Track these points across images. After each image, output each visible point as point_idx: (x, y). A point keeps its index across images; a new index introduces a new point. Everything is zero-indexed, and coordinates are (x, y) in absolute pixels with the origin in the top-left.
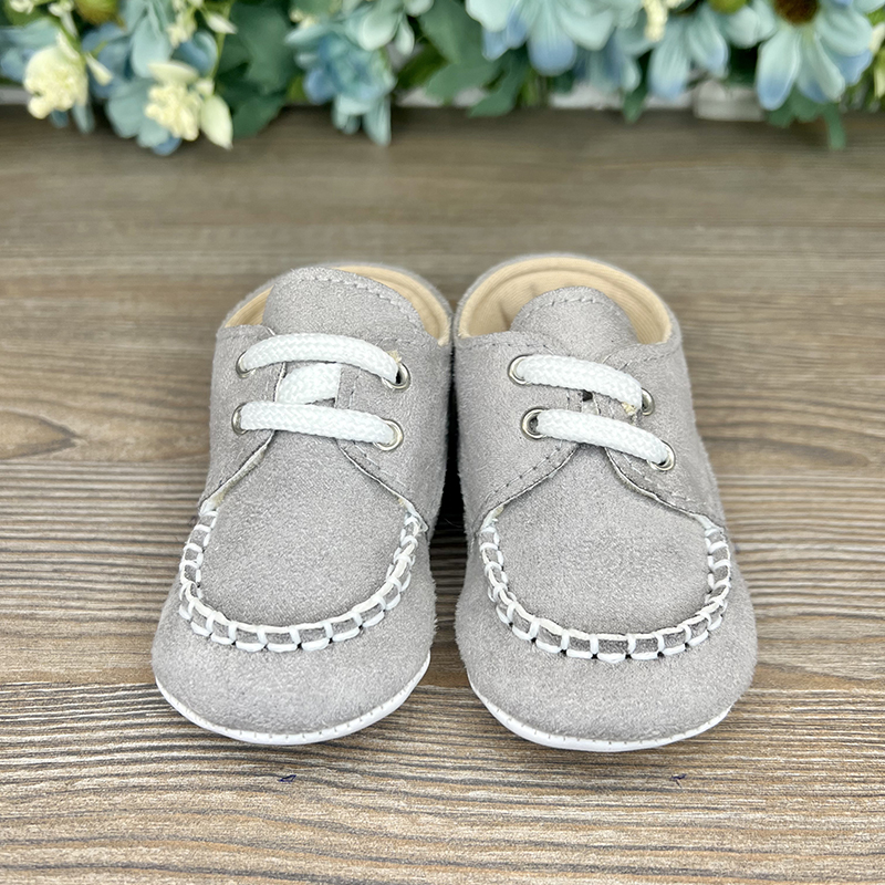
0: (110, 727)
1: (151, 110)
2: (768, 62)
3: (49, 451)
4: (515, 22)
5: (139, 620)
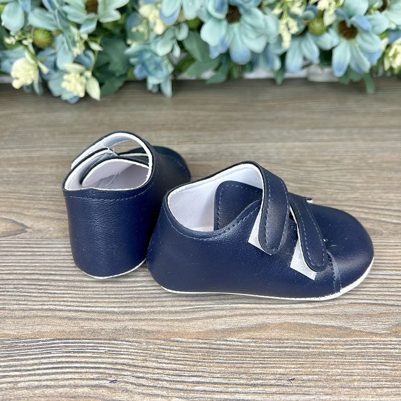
0: (35, 359)
1: (64, 85)
2: (336, 56)
3: (15, 234)
4: (222, 42)
5: (51, 310)
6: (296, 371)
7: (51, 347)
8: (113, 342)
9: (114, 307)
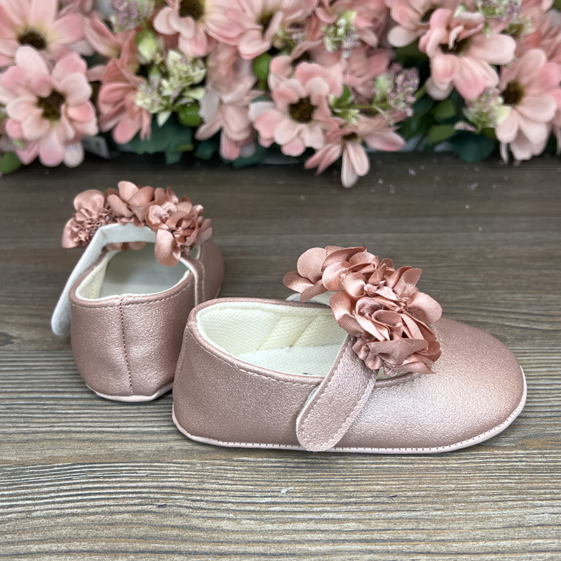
0: (51, 486)
5: (64, 432)
6: (398, 488)
7: (71, 473)
8: (156, 464)
9: (153, 427)
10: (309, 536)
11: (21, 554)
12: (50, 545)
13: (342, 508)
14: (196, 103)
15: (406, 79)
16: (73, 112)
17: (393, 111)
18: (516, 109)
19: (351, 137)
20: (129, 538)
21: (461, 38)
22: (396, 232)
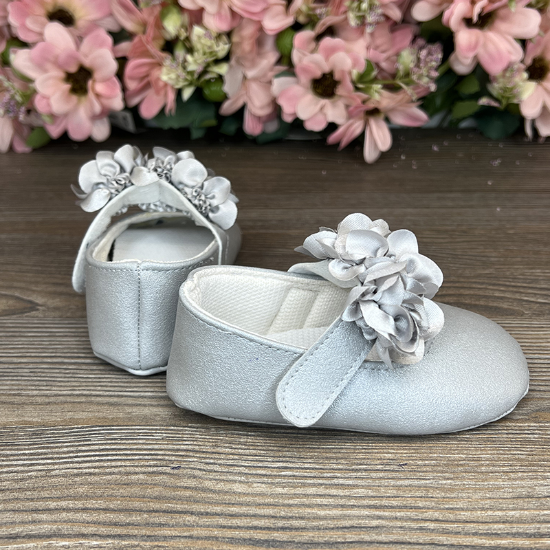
0: (70, 446)
3: (22, 313)
5: (85, 395)
6: (409, 457)
7: (91, 434)
8: (173, 428)
10: (319, 501)
11: (40, 510)
12: (67, 502)
13: (352, 474)
14: (220, 78)
15: (429, 54)
16: (100, 88)
17: (417, 86)
18: (542, 85)
19: (374, 112)
20: (144, 497)
21: (486, 11)
22: (416, 208)
